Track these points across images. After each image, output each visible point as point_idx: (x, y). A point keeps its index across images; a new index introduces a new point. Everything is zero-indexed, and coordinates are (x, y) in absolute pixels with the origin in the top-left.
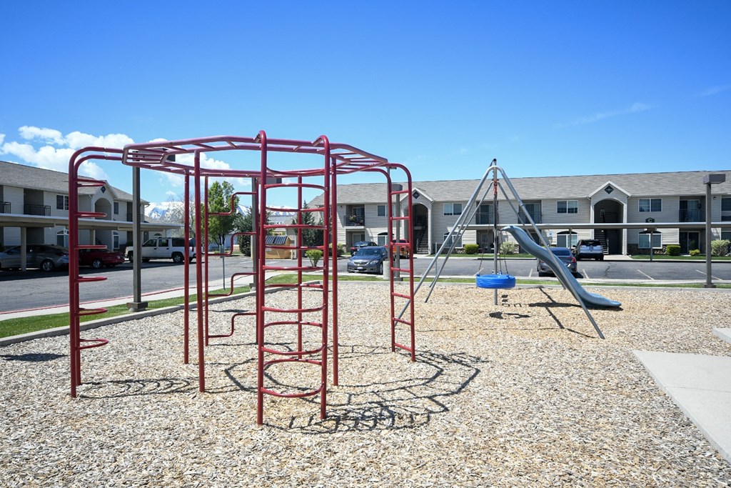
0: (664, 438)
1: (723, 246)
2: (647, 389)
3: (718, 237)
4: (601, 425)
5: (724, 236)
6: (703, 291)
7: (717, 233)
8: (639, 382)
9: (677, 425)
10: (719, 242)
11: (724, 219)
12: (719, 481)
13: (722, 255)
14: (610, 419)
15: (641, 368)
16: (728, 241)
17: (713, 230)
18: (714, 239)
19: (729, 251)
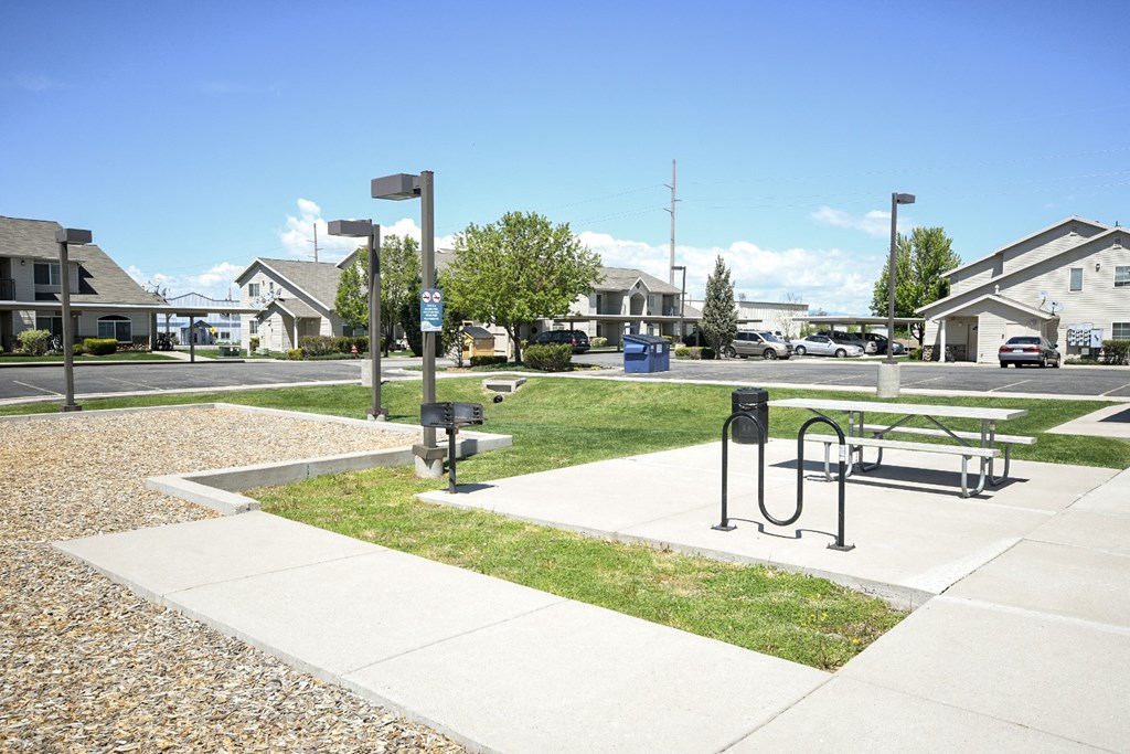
0: (226, 685)
1: (41, 341)
2: (129, 608)
3: (32, 326)
4: (113, 705)
5: (41, 324)
6: (65, 418)
7: (29, 318)
8: (105, 599)
9: (225, 655)
10: (31, 334)
11: (39, 297)
12: (350, 721)
13: (39, 353)
14: (122, 687)
15: (86, 572)
16: (47, 332)
17: (22, 313)
18: (26, 327)
19: (50, 346)
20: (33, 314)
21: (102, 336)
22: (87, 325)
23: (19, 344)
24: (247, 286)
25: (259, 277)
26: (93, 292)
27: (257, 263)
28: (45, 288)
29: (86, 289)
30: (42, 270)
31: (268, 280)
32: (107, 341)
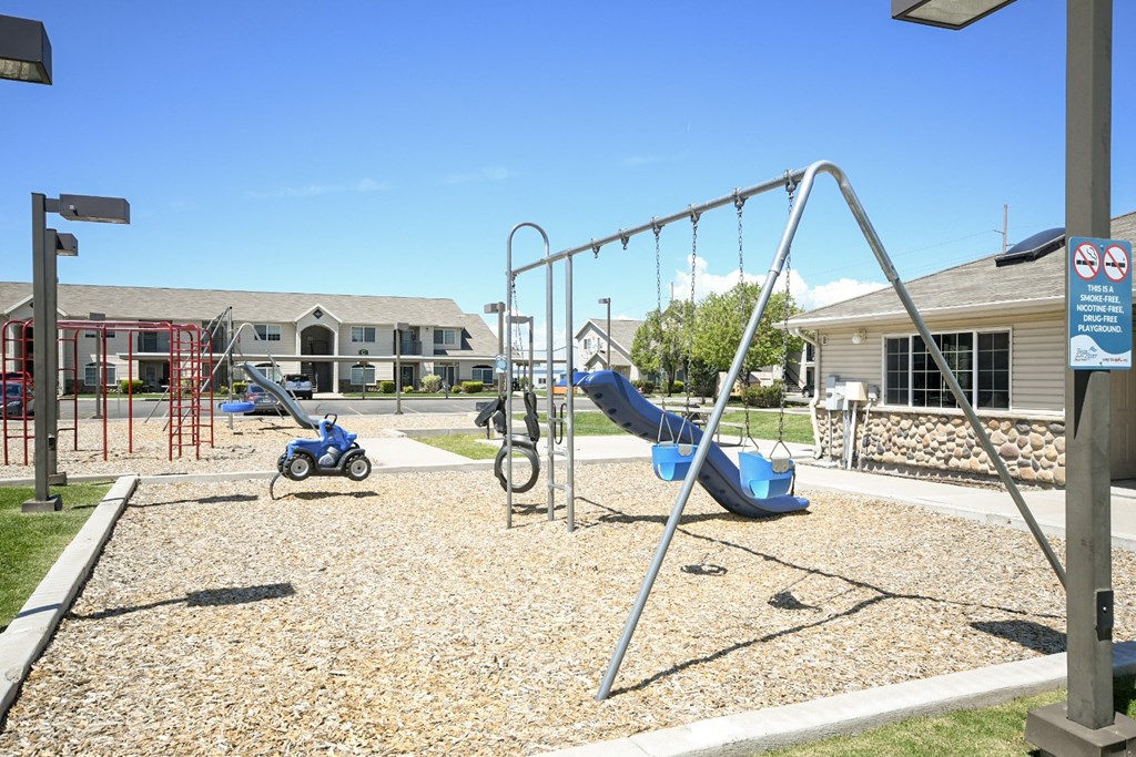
3: (430, 373)
5: (436, 372)
7: (430, 368)
10: (430, 378)
11: (436, 352)
13: (434, 391)
16: (439, 377)
17: (425, 364)
18: (427, 373)
19: (441, 387)
20: (432, 364)
21: (473, 380)
22: (465, 372)
23: (423, 385)
24: (582, 341)
25: (591, 334)
26: (470, 349)
27: (589, 323)
28: (440, 347)
29: (465, 346)
30: (438, 334)
31: (597, 336)
32: (476, 383)
